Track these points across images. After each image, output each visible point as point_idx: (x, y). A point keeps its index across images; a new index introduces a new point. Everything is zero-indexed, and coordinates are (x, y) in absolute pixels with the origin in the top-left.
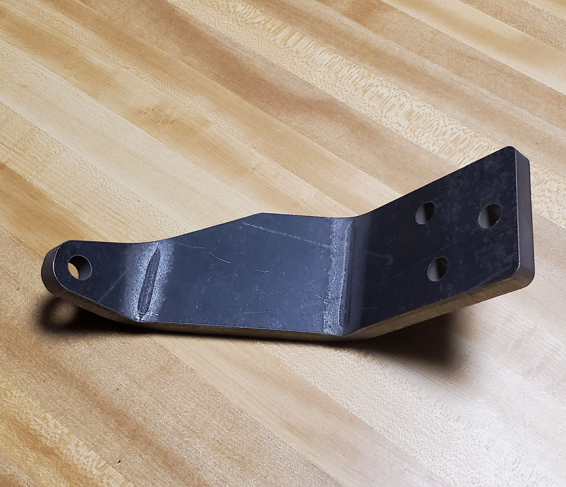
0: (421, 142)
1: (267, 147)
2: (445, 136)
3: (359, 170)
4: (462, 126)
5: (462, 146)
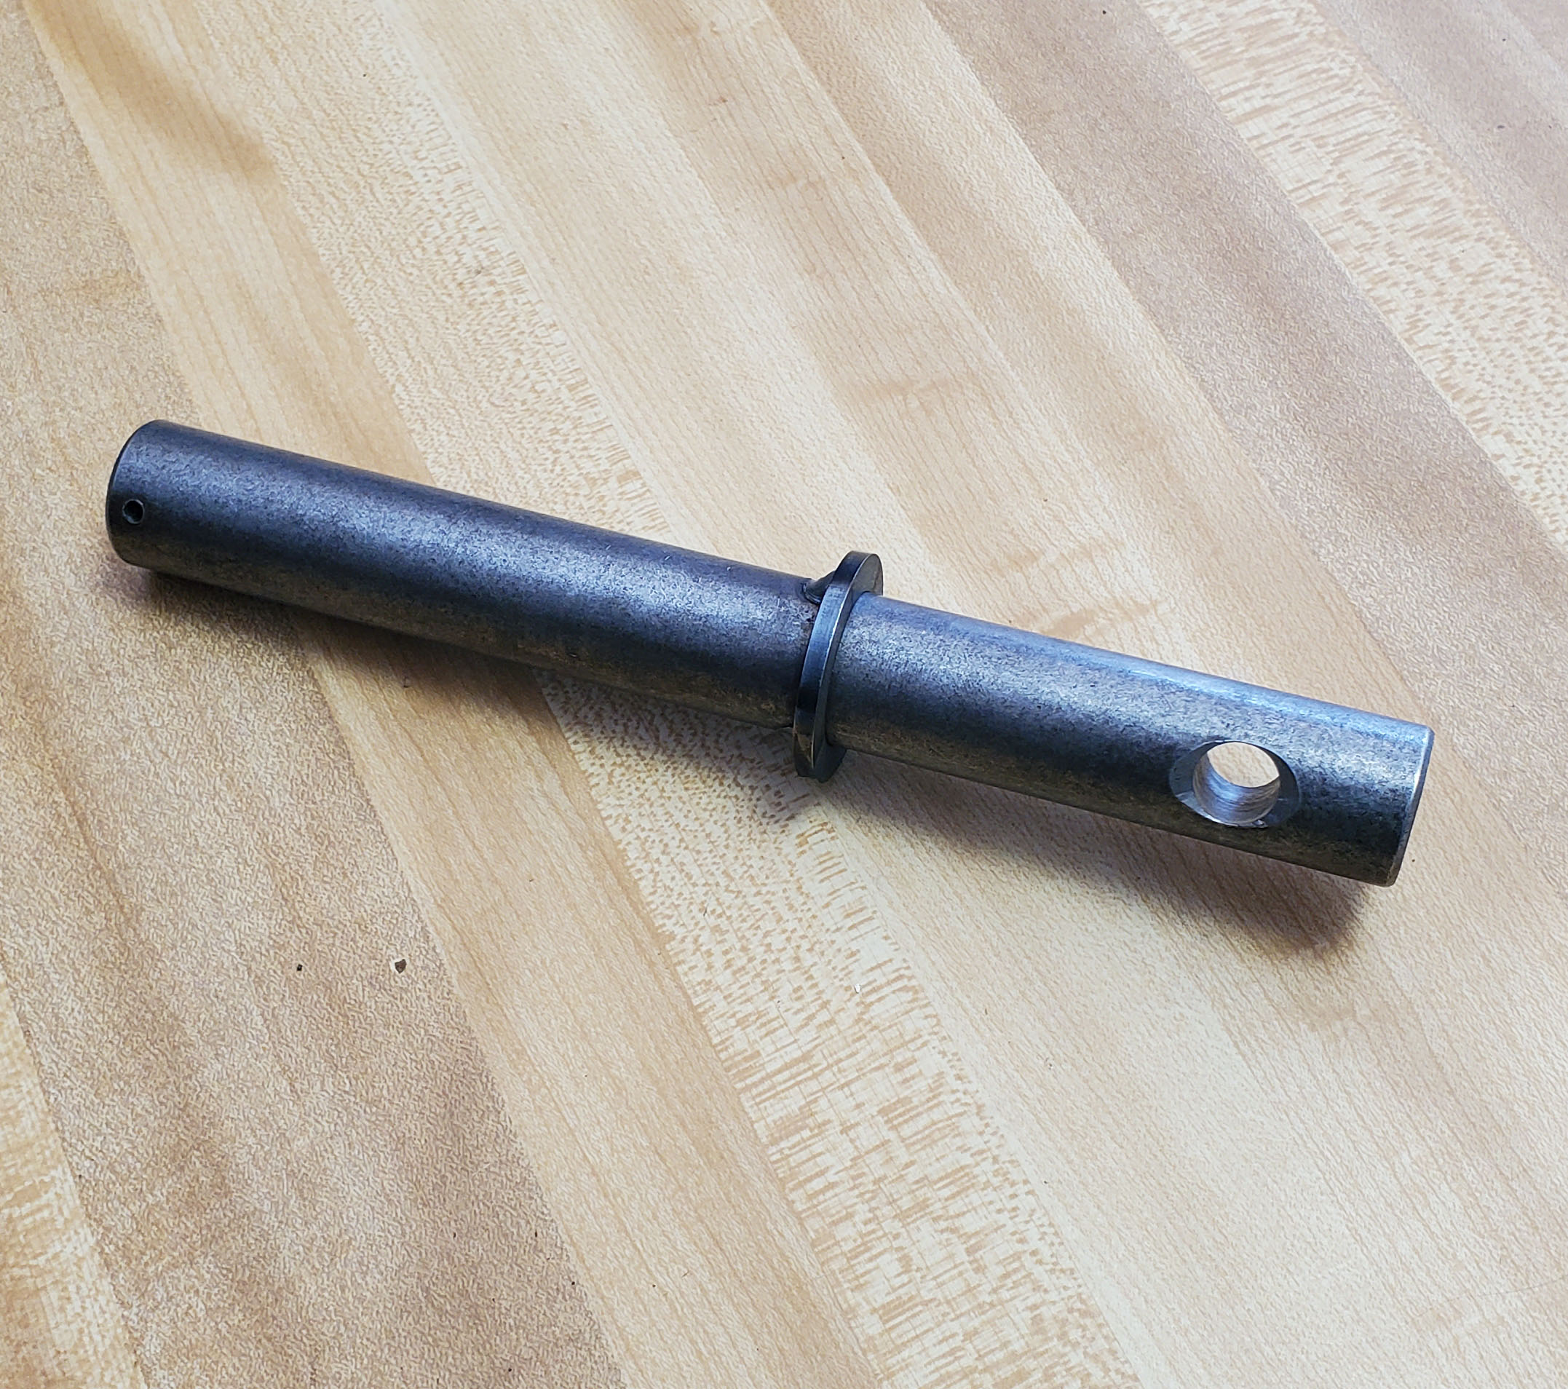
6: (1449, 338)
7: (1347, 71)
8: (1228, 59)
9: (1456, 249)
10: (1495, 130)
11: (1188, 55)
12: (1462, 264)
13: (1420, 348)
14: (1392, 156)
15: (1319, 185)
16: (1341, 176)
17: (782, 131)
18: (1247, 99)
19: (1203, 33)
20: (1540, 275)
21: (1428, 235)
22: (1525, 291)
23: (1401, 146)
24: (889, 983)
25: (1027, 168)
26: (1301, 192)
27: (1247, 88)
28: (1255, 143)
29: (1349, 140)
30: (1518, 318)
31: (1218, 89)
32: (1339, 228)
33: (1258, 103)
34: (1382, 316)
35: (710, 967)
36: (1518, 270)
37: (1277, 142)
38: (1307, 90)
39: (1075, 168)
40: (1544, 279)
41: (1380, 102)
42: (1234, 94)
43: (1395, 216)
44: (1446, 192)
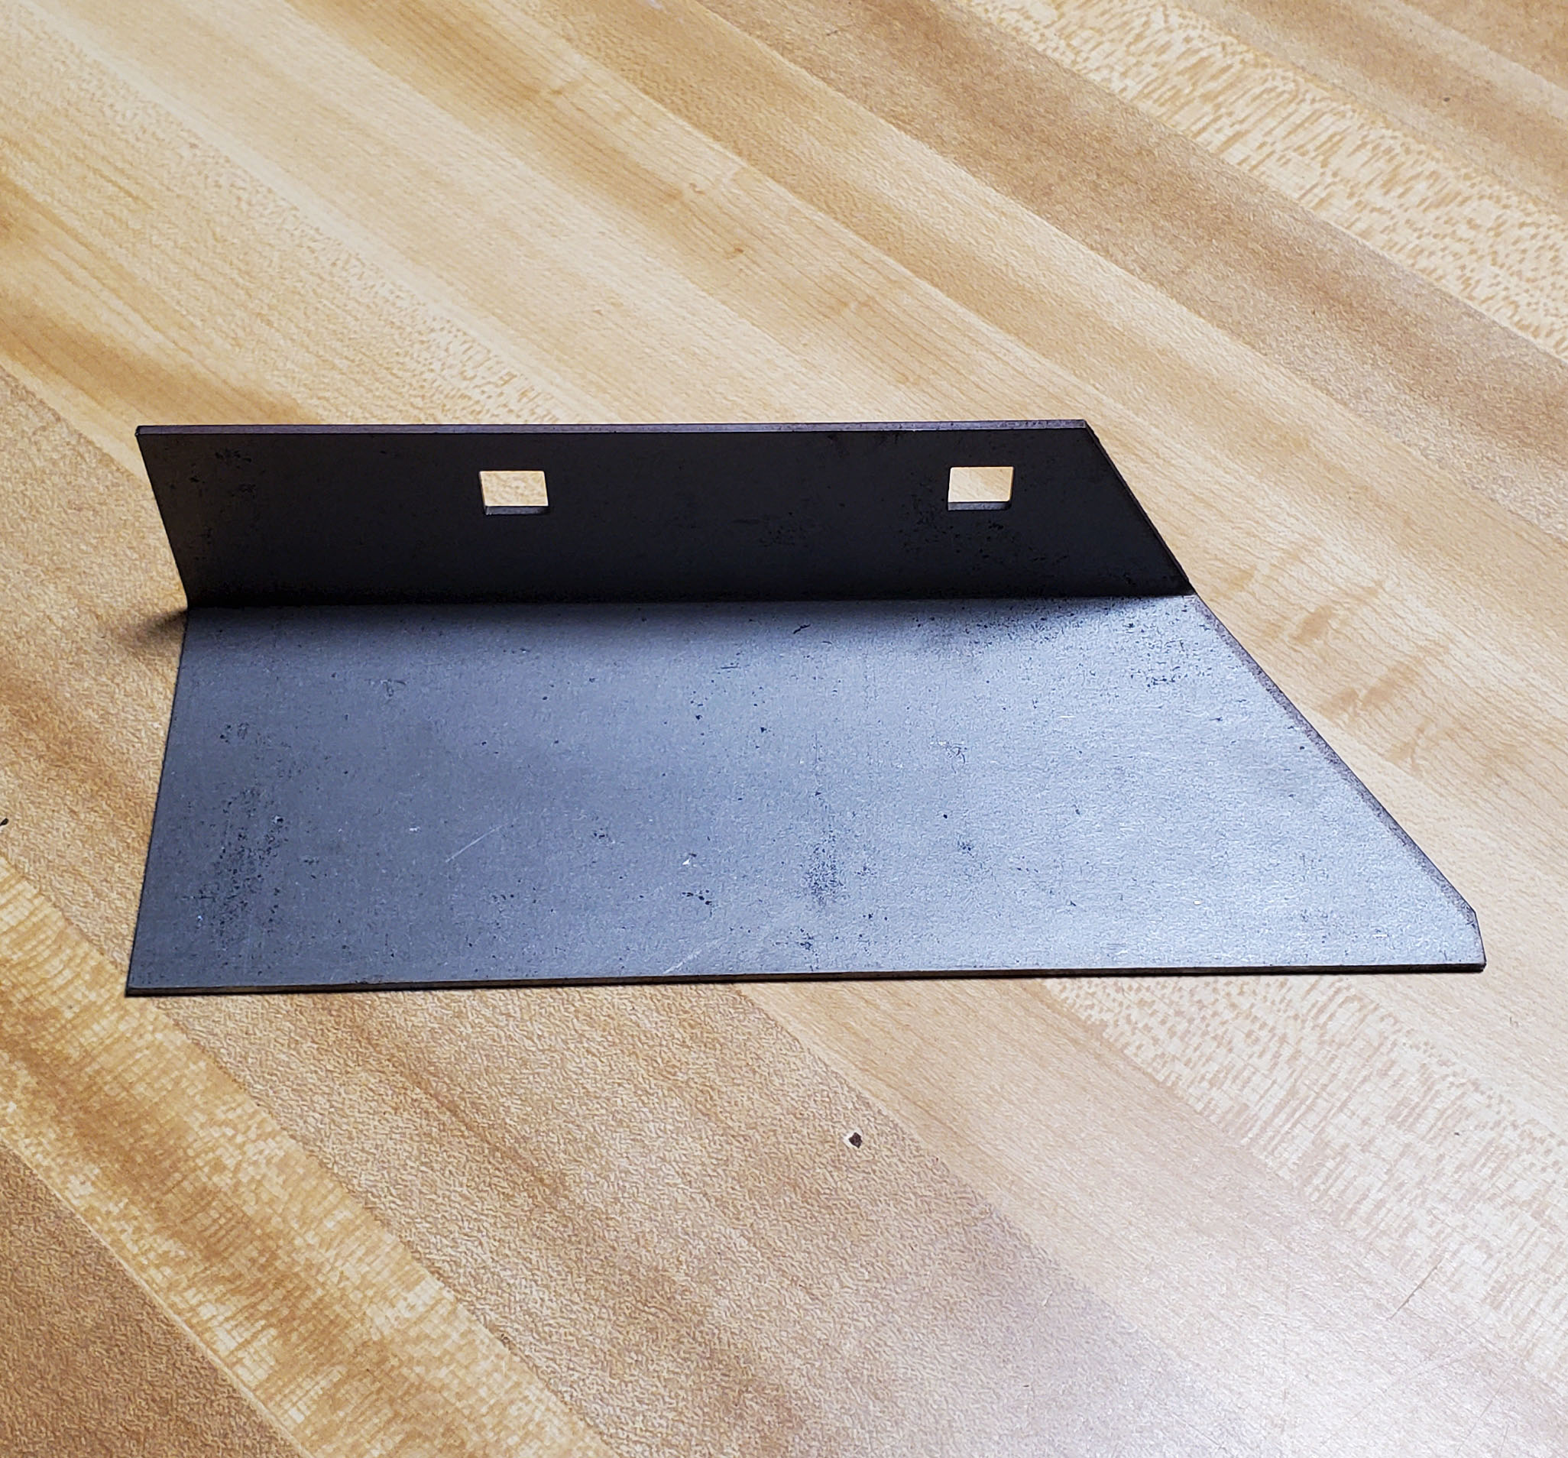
0: (1087, 64)
1: (606, 40)
2: (1164, 57)
3: (882, 121)
4: (1220, 35)
5: (1213, 85)
6: (1502, 286)
7: (1292, 85)
8: (1182, 100)
9: (1467, 211)
10: (1444, 103)
11: (1144, 106)
12: (1478, 222)
13: (1483, 302)
14: (1369, 147)
15: (1320, 187)
16: (1335, 175)
17: (811, 264)
18: (1218, 131)
19: (1148, 85)
20: (1548, 214)
21: (1438, 206)
22: (1543, 231)
23: (1371, 137)
24: (1331, 1000)
25: (1054, 239)
26: (1309, 197)
27: (1215, 120)
28: (1246, 167)
29: (1325, 143)
30: (1551, 254)
31: (1189, 128)
32: (1358, 219)
33: (1229, 132)
34: (1436, 284)
35: (1156, 1041)
36: (1528, 215)
37: (1263, 161)
38: (1265, 110)
39: (1098, 227)
40: (1553, 217)
41: (1334, 105)
42: (1204, 129)
43: (1401, 196)
44: (1432, 166)
